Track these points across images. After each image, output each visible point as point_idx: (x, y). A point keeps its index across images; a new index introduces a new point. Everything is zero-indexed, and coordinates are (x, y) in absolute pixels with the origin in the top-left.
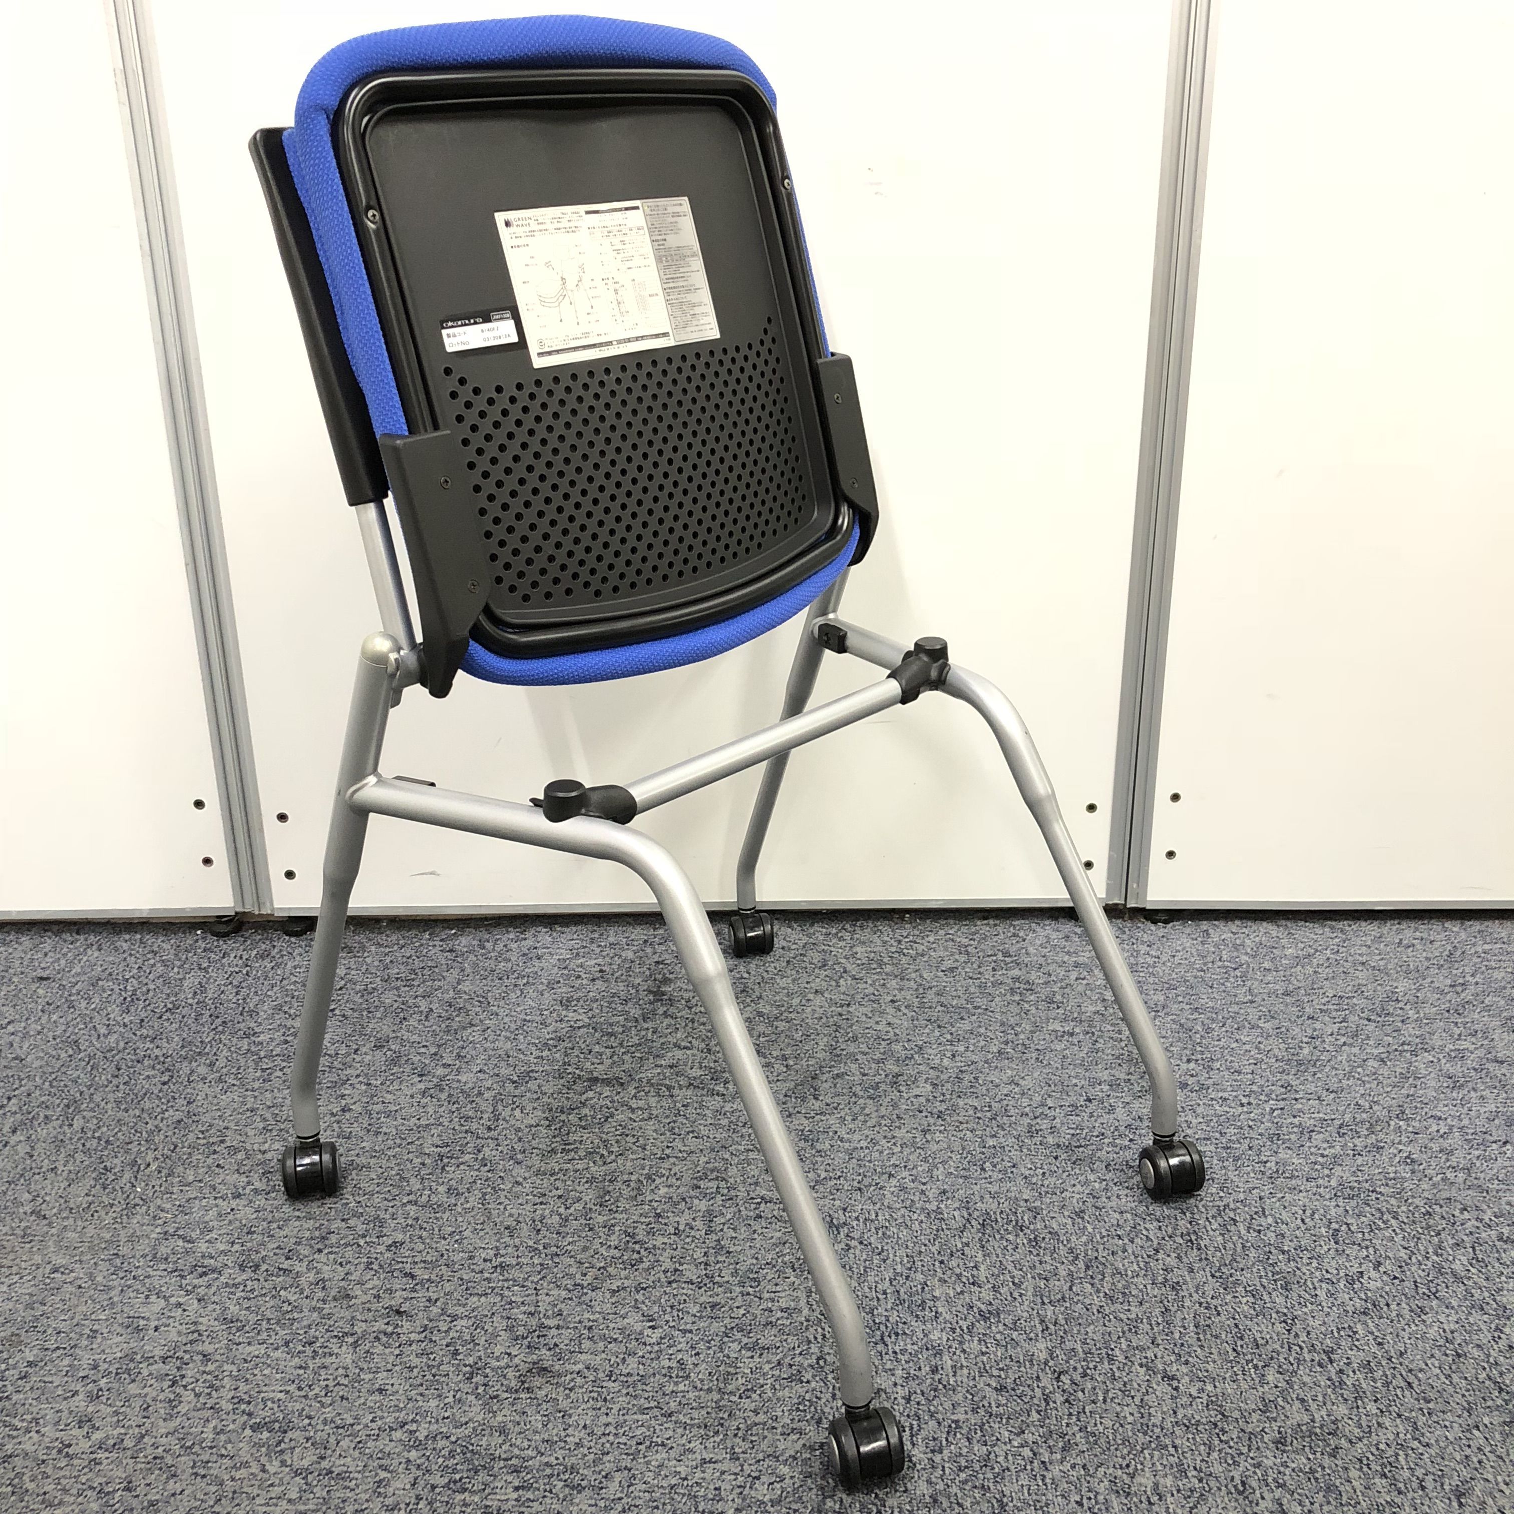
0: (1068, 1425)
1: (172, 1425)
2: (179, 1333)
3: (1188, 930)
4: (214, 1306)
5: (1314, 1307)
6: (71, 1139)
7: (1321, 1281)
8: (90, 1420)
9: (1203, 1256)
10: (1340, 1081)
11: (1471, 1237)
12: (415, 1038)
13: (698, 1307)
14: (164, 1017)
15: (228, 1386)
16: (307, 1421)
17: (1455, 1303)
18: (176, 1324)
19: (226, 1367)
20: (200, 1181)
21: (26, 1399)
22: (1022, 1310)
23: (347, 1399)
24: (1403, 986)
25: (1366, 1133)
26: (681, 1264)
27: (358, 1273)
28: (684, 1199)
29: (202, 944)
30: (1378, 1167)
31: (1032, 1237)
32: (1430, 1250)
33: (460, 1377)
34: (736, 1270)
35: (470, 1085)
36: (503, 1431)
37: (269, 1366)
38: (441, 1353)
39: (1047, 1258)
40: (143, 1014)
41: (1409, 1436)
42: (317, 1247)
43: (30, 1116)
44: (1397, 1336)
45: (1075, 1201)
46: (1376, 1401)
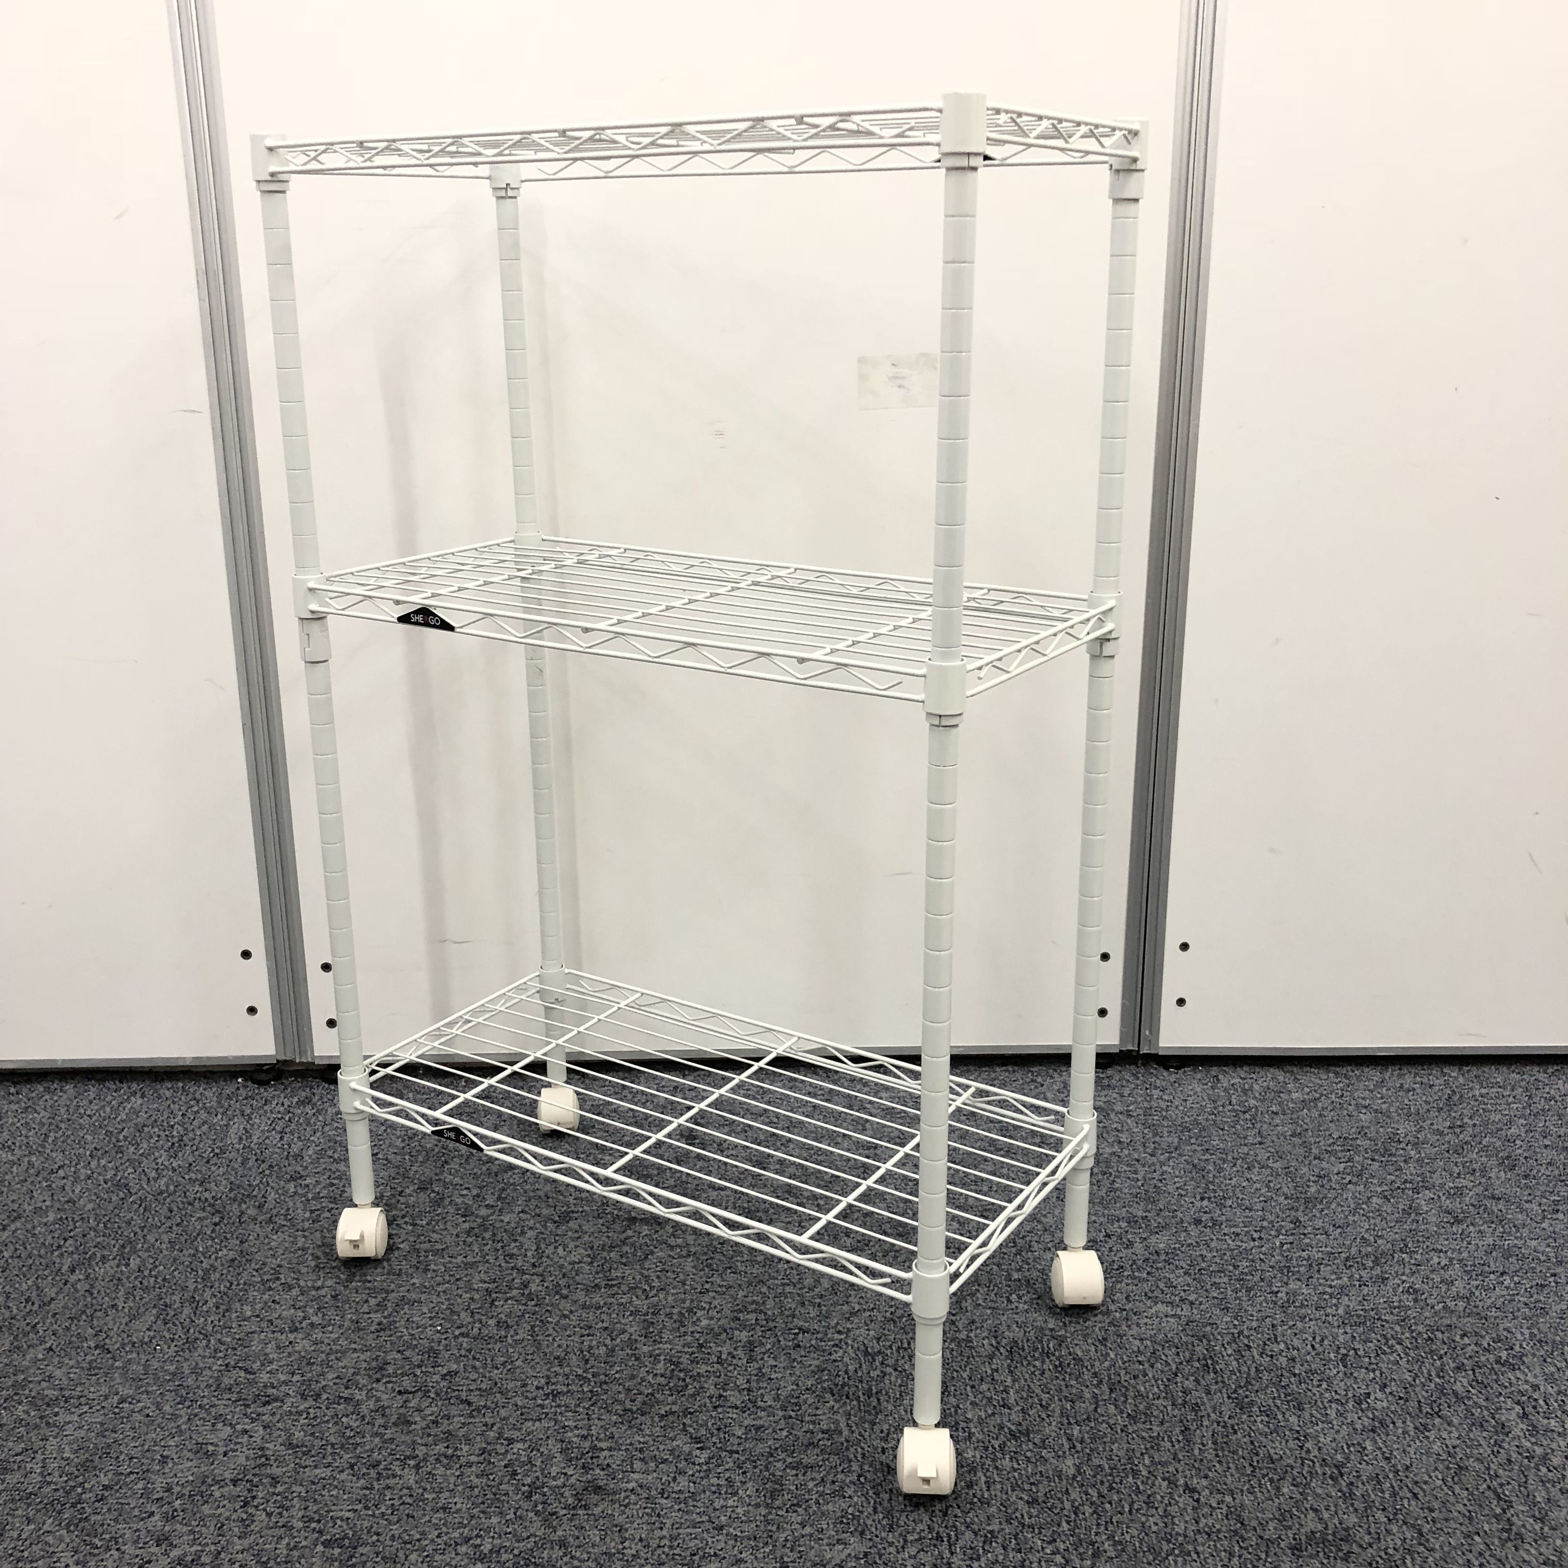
0: (1096, 1534)
1: (246, 1543)
2: (247, 1458)
3: (1199, 1076)
4: (279, 1432)
5: (1325, 1425)
6: (128, 1278)
7: (1330, 1401)
8: (166, 1539)
9: (1220, 1379)
10: (1347, 1217)
11: (1470, 1361)
12: (457, 1180)
13: (743, 1430)
14: (211, 1162)
15: (298, 1506)
16: (375, 1538)
17: (1456, 1421)
18: (244, 1449)
19: (294, 1488)
20: (258, 1316)
21: (104, 1519)
22: (1051, 1428)
23: (413, 1517)
24: (1404, 1128)
25: (1371, 1264)
26: (725, 1390)
27: (416, 1400)
28: (725, 1331)
29: (243, 1092)
30: (1383, 1296)
31: (1057, 1363)
32: (1433, 1373)
33: (519, 1496)
34: (778, 1395)
35: (513, 1225)
36: (563, 1544)
37: (336, 1487)
38: (500, 1474)
39: (1073, 1382)
40: (191, 1159)
41: (1415, 1542)
42: (375, 1376)
43: (87, 1256)
44: (1404, 1451)
45: (1097, 1329)
46: (1384, 1510)
